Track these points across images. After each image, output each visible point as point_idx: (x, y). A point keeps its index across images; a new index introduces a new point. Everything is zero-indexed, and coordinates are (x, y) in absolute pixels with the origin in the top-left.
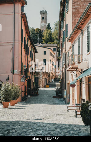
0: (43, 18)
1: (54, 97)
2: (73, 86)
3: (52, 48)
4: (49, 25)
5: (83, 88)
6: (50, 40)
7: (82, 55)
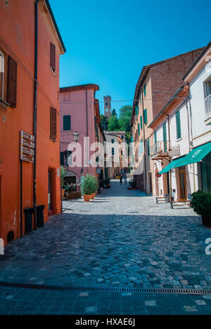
0: (107, 104)
1: (129, 189)
2: (158, 175)
3: (120, 136)
4: (114, 110)
5: (172, 177)
6: (117, 127)
7: (170, 141)
